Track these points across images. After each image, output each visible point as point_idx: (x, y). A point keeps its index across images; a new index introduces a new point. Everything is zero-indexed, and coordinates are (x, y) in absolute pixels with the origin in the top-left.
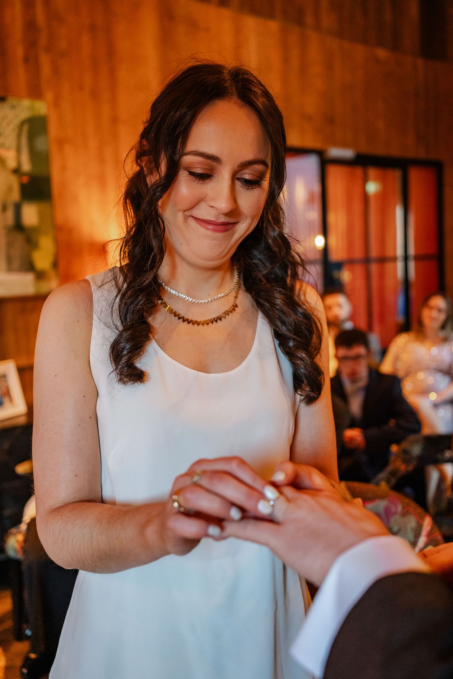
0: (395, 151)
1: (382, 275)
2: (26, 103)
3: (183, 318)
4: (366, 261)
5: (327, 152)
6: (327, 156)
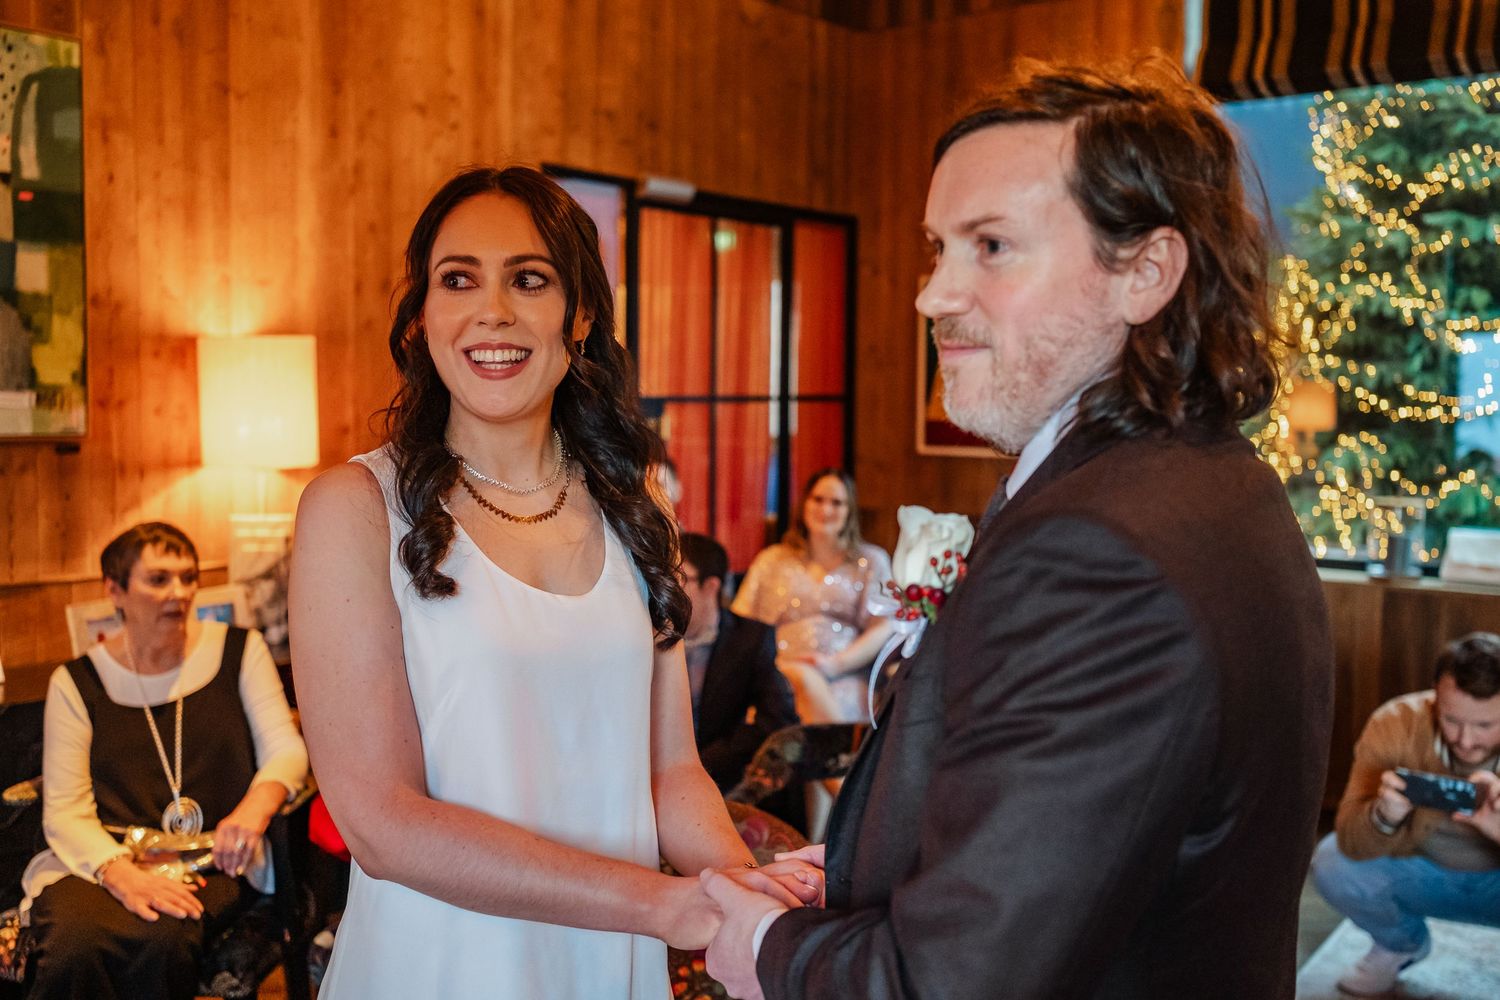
0: (770, 193)
1: (738, 428)
2: (39, 39)
3: (503, 512)
4: (710, 399)
5: (643, 184)
6: (642, 193)
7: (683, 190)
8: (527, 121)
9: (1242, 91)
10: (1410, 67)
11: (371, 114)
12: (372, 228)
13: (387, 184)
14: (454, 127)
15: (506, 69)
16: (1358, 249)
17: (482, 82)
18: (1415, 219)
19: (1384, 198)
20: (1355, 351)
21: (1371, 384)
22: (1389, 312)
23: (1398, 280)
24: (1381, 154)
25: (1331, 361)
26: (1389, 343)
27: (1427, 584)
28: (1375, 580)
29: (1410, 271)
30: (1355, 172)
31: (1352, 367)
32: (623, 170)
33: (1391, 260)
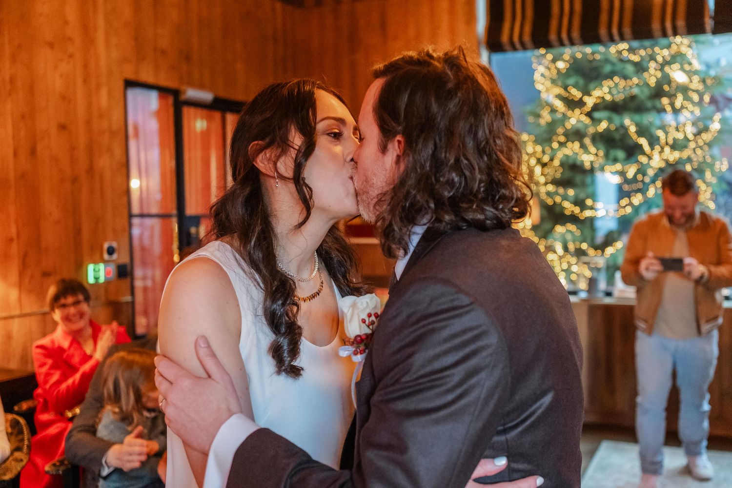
5: (184, 92)
6: (183, 97)
7: (206, 96)
8: (115, 54)
9: (507, 47)
10: (590, 37)
11: (19, 46)
12: (23, 117)
13: (31, 90)
14: (71, 56)
15: (101, 23)
16: (560, 130)
17: (86, 29)
18: (589, 115)
19: (572, 104)
20: (562, 183)
21: (572, 199)
22: (578, 163)
23: (583, 146)
24: (571, 81)
25: (551, 188)
26: (578, 178)
27: (608, 301)
28: (584, 300)
29: (587, 141)
30: (558, 90)
31: (561, 190)
32: (172, 84)
33: (577, 135)
